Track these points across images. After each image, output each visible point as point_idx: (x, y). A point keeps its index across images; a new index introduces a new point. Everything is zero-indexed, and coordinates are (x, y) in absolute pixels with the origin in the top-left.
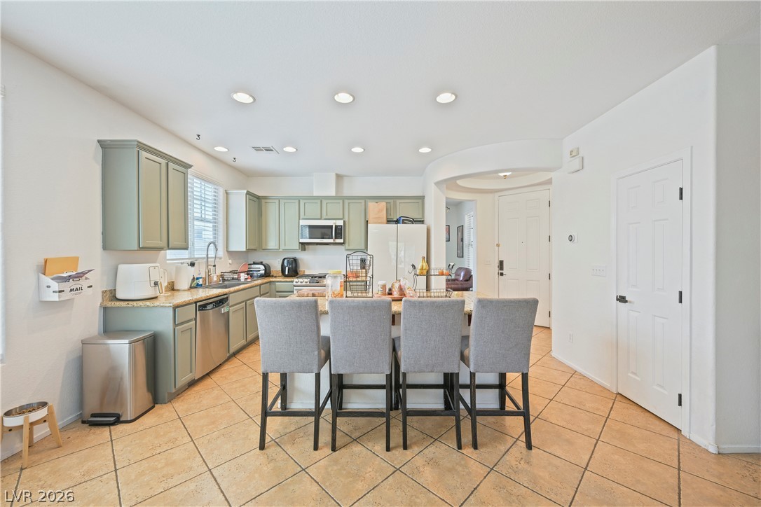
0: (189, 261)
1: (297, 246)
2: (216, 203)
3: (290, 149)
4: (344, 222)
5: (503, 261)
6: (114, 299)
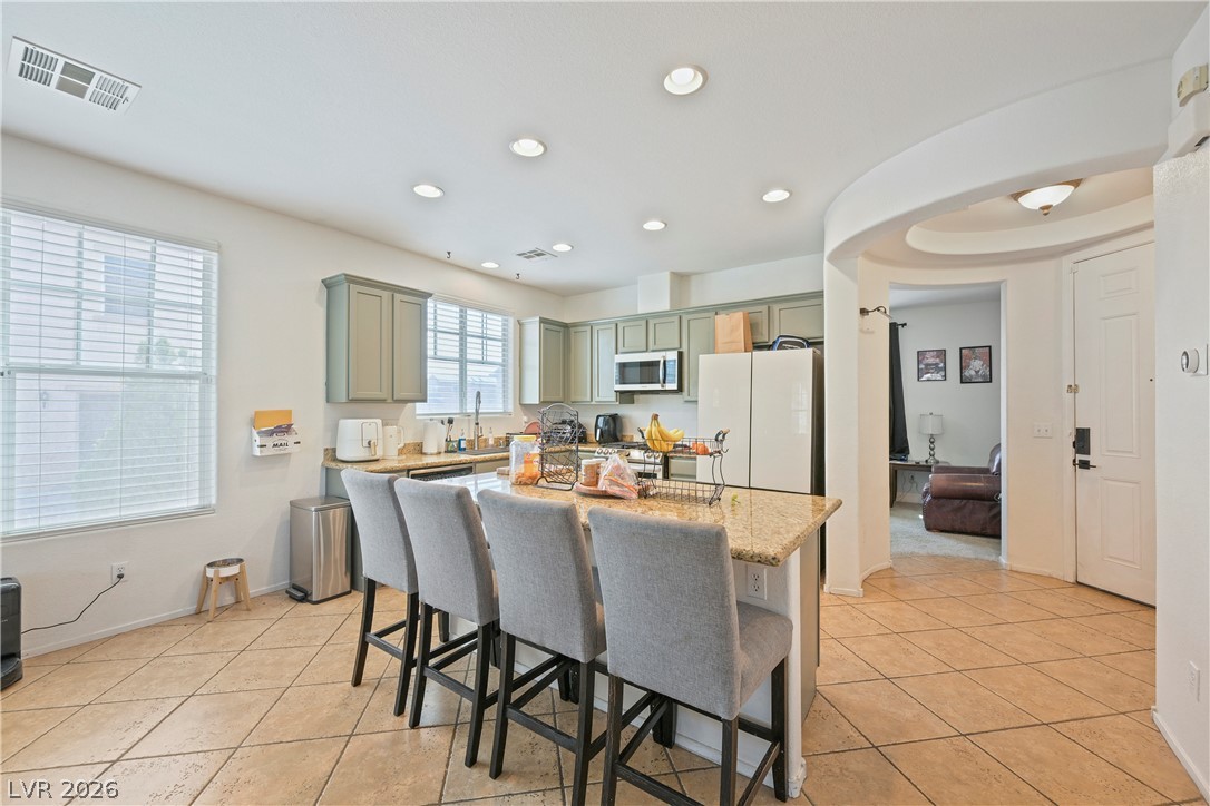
0: (445, 418)
1: (612, 397)
3: (562, 247)
4: (680, 355)
5: (1088, 430)
6: (335, 459)
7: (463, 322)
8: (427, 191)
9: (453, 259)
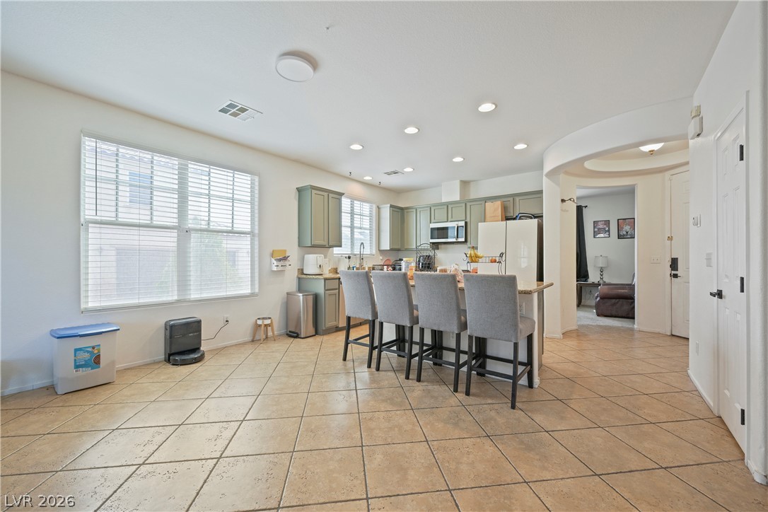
0: (347, 256)
1: (428, 247)
2: (371, 216)
3: (409, 170)
4: (466, 223)
5: (677, 259)
6: (303, 274)
7: (352, 208)
8: (356, 147)
9: (352, 177)
